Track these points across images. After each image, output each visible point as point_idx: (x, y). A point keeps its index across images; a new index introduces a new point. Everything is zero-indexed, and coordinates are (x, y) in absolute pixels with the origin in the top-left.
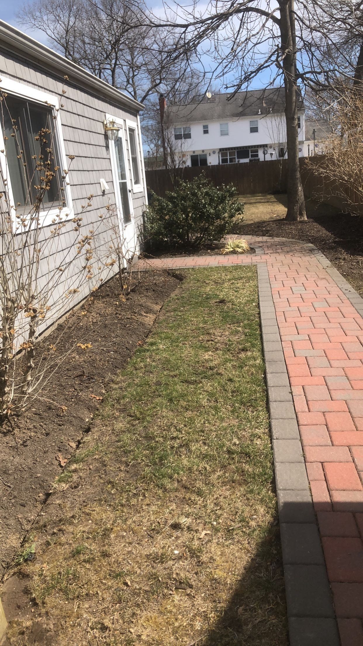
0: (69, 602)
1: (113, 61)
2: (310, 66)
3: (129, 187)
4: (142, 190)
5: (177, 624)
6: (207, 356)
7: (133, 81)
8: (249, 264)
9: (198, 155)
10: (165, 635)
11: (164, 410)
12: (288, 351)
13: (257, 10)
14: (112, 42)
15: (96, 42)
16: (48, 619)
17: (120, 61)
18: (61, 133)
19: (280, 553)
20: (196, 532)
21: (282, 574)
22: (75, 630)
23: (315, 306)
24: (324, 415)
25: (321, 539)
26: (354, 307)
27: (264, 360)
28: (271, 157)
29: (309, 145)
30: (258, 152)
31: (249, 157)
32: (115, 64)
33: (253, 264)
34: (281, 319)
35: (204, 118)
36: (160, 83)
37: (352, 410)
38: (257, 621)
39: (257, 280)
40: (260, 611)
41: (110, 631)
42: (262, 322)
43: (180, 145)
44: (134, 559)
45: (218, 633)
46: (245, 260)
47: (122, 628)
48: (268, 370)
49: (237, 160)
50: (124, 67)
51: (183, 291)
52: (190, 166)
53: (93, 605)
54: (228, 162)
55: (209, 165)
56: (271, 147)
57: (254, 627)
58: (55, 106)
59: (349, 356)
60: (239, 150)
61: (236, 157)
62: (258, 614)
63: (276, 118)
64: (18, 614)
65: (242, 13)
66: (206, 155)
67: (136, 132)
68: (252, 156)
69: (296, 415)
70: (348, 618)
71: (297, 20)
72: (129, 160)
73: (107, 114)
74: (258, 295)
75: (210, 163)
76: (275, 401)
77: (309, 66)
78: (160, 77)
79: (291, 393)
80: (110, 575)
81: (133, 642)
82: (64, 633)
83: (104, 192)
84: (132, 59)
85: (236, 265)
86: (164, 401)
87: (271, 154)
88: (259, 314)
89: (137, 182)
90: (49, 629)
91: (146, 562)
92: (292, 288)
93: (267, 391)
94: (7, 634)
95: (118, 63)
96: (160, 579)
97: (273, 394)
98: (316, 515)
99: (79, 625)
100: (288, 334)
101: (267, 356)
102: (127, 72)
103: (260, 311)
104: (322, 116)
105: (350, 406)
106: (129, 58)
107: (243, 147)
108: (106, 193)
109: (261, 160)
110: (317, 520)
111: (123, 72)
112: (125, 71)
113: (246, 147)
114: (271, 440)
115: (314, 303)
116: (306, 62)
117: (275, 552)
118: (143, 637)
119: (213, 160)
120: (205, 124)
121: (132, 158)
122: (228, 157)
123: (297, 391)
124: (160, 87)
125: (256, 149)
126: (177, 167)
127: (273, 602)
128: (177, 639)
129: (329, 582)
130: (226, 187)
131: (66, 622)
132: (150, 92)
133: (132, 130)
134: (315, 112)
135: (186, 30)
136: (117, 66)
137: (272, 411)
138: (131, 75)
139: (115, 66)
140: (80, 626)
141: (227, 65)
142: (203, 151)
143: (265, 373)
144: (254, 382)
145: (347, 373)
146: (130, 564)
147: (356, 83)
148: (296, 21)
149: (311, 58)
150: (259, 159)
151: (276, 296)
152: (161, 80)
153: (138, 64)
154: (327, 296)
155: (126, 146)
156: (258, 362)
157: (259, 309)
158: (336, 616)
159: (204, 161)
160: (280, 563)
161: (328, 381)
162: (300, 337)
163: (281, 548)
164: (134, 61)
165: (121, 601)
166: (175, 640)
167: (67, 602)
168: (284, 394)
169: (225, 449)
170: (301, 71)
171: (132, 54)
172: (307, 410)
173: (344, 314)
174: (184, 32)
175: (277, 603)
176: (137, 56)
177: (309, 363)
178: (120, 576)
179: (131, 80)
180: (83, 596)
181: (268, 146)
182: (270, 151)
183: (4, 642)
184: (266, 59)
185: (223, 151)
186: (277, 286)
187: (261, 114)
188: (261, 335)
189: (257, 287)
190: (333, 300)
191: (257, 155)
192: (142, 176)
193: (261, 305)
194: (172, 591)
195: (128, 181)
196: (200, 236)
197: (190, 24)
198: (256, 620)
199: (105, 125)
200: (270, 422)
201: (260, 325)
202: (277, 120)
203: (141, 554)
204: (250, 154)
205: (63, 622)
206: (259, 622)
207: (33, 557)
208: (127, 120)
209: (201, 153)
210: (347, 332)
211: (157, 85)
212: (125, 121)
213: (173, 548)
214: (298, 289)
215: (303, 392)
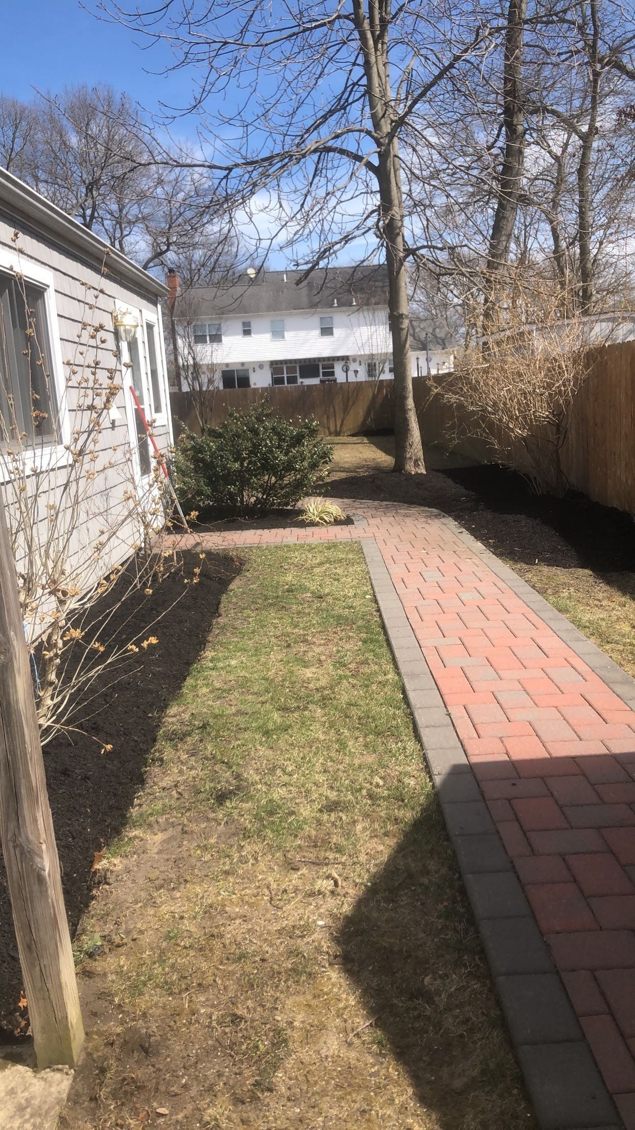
0: (174, 998)
1: (89, 212)
2: (425, 238)
3: (148, 418)
4: (166, 423)
5: (341, 1005)
6: (308, 673)
7: (121, 245)
8: (347, 540)
9: (234, 371)
10: (327, 1019)
11: (259, 747)
12: (433, 659)
13: (342, 152)
14: (87, 182)
15: (58, 180)
16: (145, 1022)
17: (100, 212)
18: (55, 329)
19: (469, 908)
20: (345, 897)
21: (477, 932)
22: (192, 1028)
23: (463, 598)
24: (502, 742)
25: (523, 889)
26: (520, 598)
27: (399, 674)
28: (356, 376)
29: (418, 358)
30: (333, 368)
31: (318, 376)
32: (92, 216)
33: (354, 540)
34: (414, 617)
35: (243, 309)
36: (168, 250)
37: (540, 733)
38: (453, 989)
39: (366, 563)
40: (454, 976)
41: (246, 1022)
42: (386, 621)
43: (209, 353)
44: (260, 937)
45: (402, 1007)
46: (341, 533)
47: (262, 1017)
48: (408, 686)
49: (300, 380)
50: (106, 222)
51: (249, 580)
52: (221, 387)
53: (211, 997)
54: (284, 384)
55: (253, 386)
56: (354, 361)
57: (450, 996)
58: (48, 286)
59: (524, 664)
60: (303, 364)
61: (298, 375)
62: (452, 980)
63: (366, 313)
64: (96, 1023)
65: (319, 154)
66: (248, 370)
67: (156, 330)
68: (325, 374)
69: (461, 743)
70: (573, 971)
71: (404, 169)
72: (147, 374)
73: (116, 300)
74: (372, 585)
75: (255, 384)
76: (427, 727)
77: (423, 236)
78: (168, 240)
79: (449, 715)
80: (228, 959)
81: (284, 1030)
82: (176, 1036)
83: (113, 422)
84: (121, 210)
85: (326, 541)
86: (257, 737)
87: (356, 372)
88: (379, 610)
89: (158, 409)
90: (152, 1033)
91: (279, 938)
92: (423, 573)
93: (412, 714)
94: (86, 1048)
95: (96, 215)
96: (305, 954)
97: (422, 718)
98: (512, 862)
99: (197, 1021)
100: (430, 637)
101: (403, 669)
102: (111, 230)
103: (378, 607)
104: (433, 312)
105: (536, 728)
106: (114, 207)
107: (310, 360)
108: (116, 424)
109: (338, 381)
110: (514, 867)
111: (104, 230)
112: (107, 228)
113: (314, 359)
114: (430, 777)
115: (459, 594)
116: (418, 232)
117: (462, 910)
118: (296, 1024)
119: (261, 380)
120: (246, 320)
121: (152, 371)
122: (285, 376)
123: (457, 712)
124: (167, 256)
125: (330, 362)
126: (204, 389)
127: (470, 966)
128: (345, 1021)
129: (542, 935)
130: (303, 420)
131: (175, 1022)
132: (151, 264)
133: (150, 327)
134: (423, 306)
135: (228, 174)
136: (94, 220)
137: (425, 739)
138: (118, 235)
139: (91, 220)
140: (199, 1023)
141: (298, 231)
142: (243, 364)
143: (404, 692)
144: (389, 702)
145: (525, 686)
146: (256, 944)
147: (490, 265)
148: (401, 170)
149: (425, 226)
150: (335, 380)
151: (400, 586)
152: (169, 245)
153: (130, 217)
154: (478, 584)
155: (143, 351)
156: (390, 676)
157: (378, 604)
158: (557, 971)
159: (244, 381)
160: (472, 921)
161: (499, 698)
162: (447, 641)
163: (469, 904)
164: (124, 212)
165: (253, 986)
166: (343, 1023)
167: (170, 999)
168: (439, 715)
169: (364, 792)
170: (410, 242)
171: (119, 201)
172: (475, 735)
173: (508, 608)
174: (226, 177)
175: (478, 966)
176: (129, 205)
177: (468, 675)
178: (245, 957)
179: (117, 243)
180: (193, 987)
181: (351, 359)
182: (353, 366)
183: (84, 1060)
184: (357, 223)
185: (276, 366)
186: (397, 571)
187: (339, 306)
188: (388, 641)
189: (368, 573)
190: (487, 588)
191: (332, 374)
192: (165, 400)
193: (379, 598)
194: (325, 968)
195: (146, 407)
196: (262, 498)
197: (237, 165)
198: (450, 988)
199: (115, 317)
200: (424, 754)
201: (383, 627)
202: (367, 317)
203: (268, 930)
204: (321, 371)
205: (172, 1023)
206: (456, 990)
207: (101, 950)
208: (143, 311)
209: (240, 368)
210: (516, 633)
211: (162, 253)
212: (141, 311)
213: (315, 918)
214: (432, 575)
215: (466, 714)
